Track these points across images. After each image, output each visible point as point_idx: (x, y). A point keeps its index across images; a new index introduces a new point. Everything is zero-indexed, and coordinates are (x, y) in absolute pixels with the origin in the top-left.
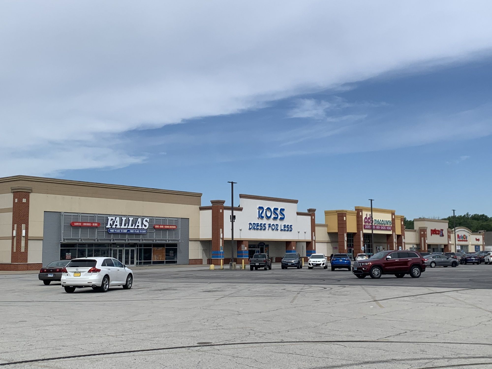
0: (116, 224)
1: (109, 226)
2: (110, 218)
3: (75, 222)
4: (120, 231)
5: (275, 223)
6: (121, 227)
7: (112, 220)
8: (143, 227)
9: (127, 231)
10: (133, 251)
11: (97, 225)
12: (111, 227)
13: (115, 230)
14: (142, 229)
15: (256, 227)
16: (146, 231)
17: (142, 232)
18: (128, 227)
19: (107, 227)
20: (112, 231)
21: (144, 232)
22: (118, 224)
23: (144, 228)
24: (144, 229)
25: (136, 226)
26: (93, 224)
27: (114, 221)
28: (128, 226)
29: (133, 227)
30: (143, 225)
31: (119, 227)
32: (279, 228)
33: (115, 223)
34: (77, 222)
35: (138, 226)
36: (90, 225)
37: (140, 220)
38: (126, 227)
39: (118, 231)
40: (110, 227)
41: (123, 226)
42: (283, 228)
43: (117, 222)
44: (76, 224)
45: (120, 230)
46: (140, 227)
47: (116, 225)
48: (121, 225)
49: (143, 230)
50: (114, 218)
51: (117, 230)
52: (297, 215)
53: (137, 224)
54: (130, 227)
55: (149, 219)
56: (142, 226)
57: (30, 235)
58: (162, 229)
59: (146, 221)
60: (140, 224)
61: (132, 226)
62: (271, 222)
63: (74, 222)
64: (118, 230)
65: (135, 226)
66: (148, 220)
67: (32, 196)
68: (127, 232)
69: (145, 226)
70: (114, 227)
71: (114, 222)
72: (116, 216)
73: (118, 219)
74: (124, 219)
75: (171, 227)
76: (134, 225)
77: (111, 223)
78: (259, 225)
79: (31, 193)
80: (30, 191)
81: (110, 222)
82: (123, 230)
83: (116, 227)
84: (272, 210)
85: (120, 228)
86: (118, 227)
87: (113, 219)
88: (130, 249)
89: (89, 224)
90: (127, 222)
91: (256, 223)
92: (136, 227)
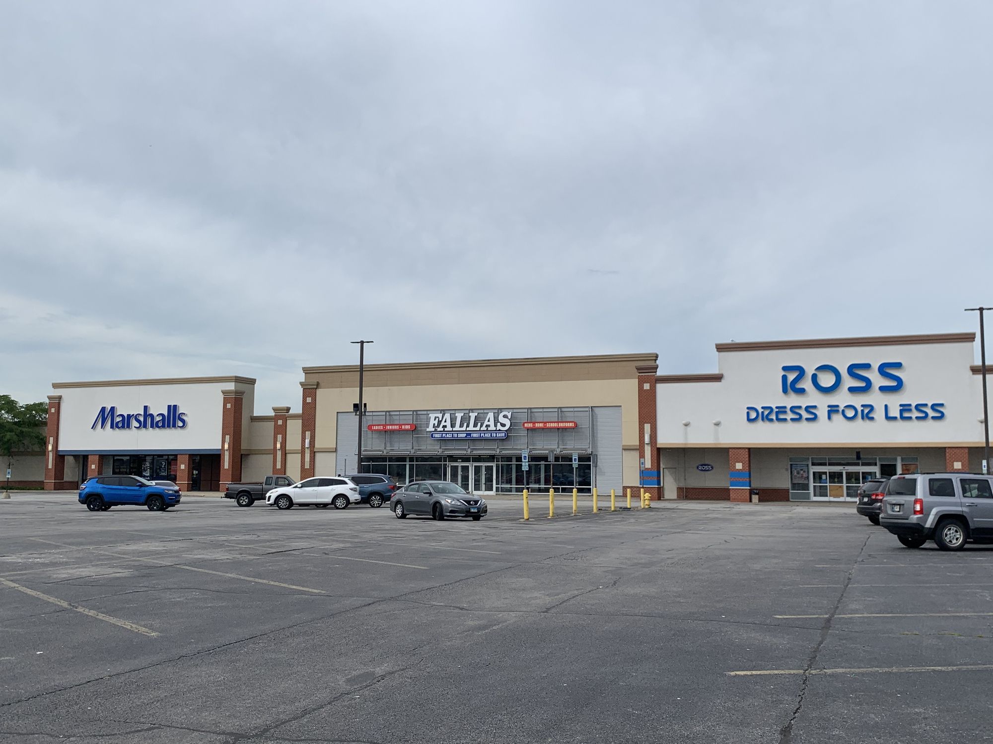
0: (445, 424)
1: (431, 429)
2: (432, 416)
3: (374, 425)
4: (453, 435)
5: (858, 401)
6: (454, 429)
7: (437, 419)
8: (499, 427)
9: (465, 435)
10: (489, 469)
11: (409, 428)
12: (436, 430)
13: (442, 434)
14: (496, 431)
15: (773, 417)
16: (505, 434)
17: (496, 437)
18: (468, 429)
19: (428, 430)
20: (437, 436)
21: (500, 435)
22: (448, 424)
23: (501, 429)
24: (499, 430)
25: (484, 425)
26: (403, 427)
27: (440, 419)
28: (468, 426)
29: (478, 428)
30: (499, 424)
31: (451, 429)
32: (879, 414)
33: (443, 423)
34: (376, 425)
35: (487, 426)
36: (398, 428)
37: (491, 415)
38: (464, 429)
39: (447, 436)
40: (433, 429)
41: (457, 428)
42: (895, 412)
43: (445, 422)
44: (375, 428)
45: (453, 433)
46: (492, 428)
47: (444, 427)
48: (453, 426)
49: (499, 433)
50: (440, 416)
51: (446, 434)
52: (973, 374)
53: (486, 423)
54: (471, 428)
55: (511, 413)
56: (495, 426)
57: (318, 445)
58: (539, 428)
59: (505, 416)
60: (492, 423)
61: (475, 425)
62: (842, 398)
63: (372, 425)
64: (448, 433)
65: (481, 426)
66: (509, 416)
67: (319, 392)
68: (466, 437)
69: (503, 425)
70: (440, 429)
71: (439, 422)
72: (443, 412)
73: (447, 416)
74: (459, 415)
75: (561, 425)
76: (479, 424)
77: (434, 424)
78: (786, 410)
79: (320, 389)
80: (315, 387)
81: (432, 422)
82: (459, 434)
83: (444, 429)
84: (844, 372)
85: (452, 431)
86: (449, 428)
87: (438, 417)
88: (483, 465)
89: (396, 426)
90: (465, 420)
91: (774, 407)
92: (484, 428)
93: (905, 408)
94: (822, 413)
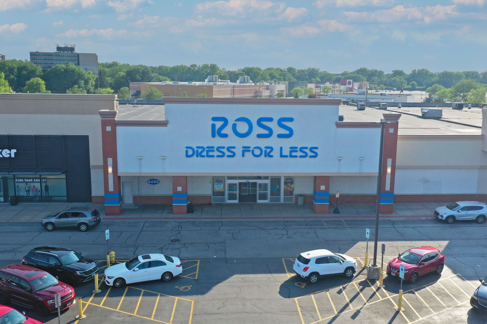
5: (263, 143)
15: (204, 154)
32: (276, 153)
42: (286, 152)
52: (337, 128)
62: (252, 142)
78: (214, 149)
84: (255, 122)
91: (205, 147)
93: (293, 149)
94: (238, 151)
